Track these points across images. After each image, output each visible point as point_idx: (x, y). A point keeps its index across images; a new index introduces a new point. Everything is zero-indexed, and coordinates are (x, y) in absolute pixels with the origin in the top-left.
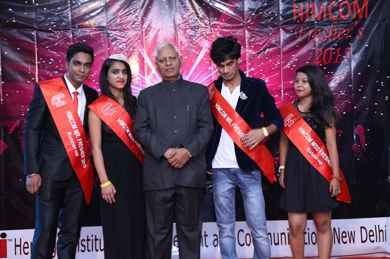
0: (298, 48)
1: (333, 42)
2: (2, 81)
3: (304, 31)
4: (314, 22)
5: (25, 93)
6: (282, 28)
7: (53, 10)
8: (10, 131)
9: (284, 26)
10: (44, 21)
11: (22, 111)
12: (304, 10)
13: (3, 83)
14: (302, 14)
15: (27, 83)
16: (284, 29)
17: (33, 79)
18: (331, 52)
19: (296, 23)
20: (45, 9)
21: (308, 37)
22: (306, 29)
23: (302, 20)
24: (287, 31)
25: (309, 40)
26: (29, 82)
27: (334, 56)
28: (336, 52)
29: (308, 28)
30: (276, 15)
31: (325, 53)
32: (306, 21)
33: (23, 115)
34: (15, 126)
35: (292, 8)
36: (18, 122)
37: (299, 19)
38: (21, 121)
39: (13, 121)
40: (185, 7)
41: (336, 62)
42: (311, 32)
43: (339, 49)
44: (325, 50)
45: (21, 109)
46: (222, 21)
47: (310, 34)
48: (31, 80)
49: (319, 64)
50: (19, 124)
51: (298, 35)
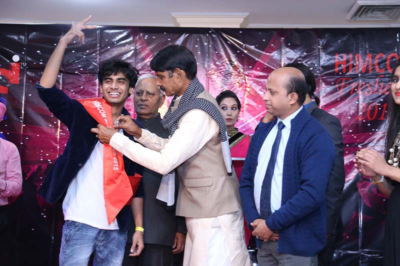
0: (339, 101)
1: (379, 97)
2: (24, 124)
3: (346, 84)
4: (358, 75)
5: (45, 137)
6: (322, 79)
7: (81, 53)
8: (27, 177)
9: (324, 78)
10: (71, 64)
11: (41, 156)
12: (348, 61)
13: (24, 125)
14: (345, 66)
15: (48, 126)
16: (324, 81)
17: (55, 123)
18: (377, 107)
19: (338, 74)
20: (73, 51)
21: (351, 90)
22: (349, 82)
23: (344, 72)
24: (328, 84)
25: (351, 93)
26: (50, 126)
27: (380, 112)
28: (382, 108)
29: (351, 81)
30: (316, 65)
31: (370, 108)
32: (348, 74)
33: (42, 160)
34: (33, 171)
35: (335, 59)
36: (36, 167)
37: (341, 71)
38: (39, 166)
39: (31, 166)
40: (218, 53)
41: (382, 118)
42: (354, 85)
43: (385, 105)
44: (369, 105)
45: (40, 153)
46: (257, 70)
47: (353, 87)
48: (52, 123)
49: (362, 120)
50: (37, 169)
51: (340, 88)
